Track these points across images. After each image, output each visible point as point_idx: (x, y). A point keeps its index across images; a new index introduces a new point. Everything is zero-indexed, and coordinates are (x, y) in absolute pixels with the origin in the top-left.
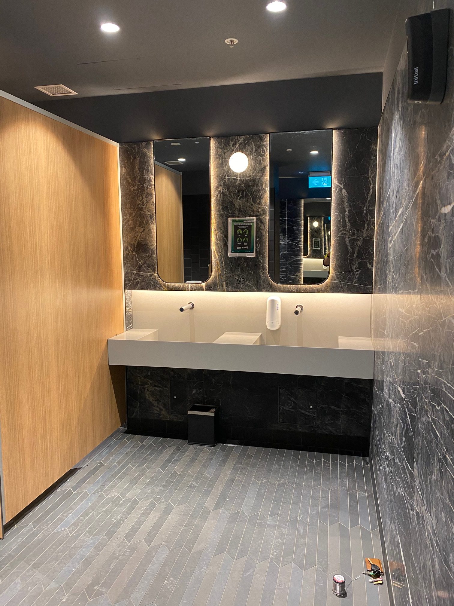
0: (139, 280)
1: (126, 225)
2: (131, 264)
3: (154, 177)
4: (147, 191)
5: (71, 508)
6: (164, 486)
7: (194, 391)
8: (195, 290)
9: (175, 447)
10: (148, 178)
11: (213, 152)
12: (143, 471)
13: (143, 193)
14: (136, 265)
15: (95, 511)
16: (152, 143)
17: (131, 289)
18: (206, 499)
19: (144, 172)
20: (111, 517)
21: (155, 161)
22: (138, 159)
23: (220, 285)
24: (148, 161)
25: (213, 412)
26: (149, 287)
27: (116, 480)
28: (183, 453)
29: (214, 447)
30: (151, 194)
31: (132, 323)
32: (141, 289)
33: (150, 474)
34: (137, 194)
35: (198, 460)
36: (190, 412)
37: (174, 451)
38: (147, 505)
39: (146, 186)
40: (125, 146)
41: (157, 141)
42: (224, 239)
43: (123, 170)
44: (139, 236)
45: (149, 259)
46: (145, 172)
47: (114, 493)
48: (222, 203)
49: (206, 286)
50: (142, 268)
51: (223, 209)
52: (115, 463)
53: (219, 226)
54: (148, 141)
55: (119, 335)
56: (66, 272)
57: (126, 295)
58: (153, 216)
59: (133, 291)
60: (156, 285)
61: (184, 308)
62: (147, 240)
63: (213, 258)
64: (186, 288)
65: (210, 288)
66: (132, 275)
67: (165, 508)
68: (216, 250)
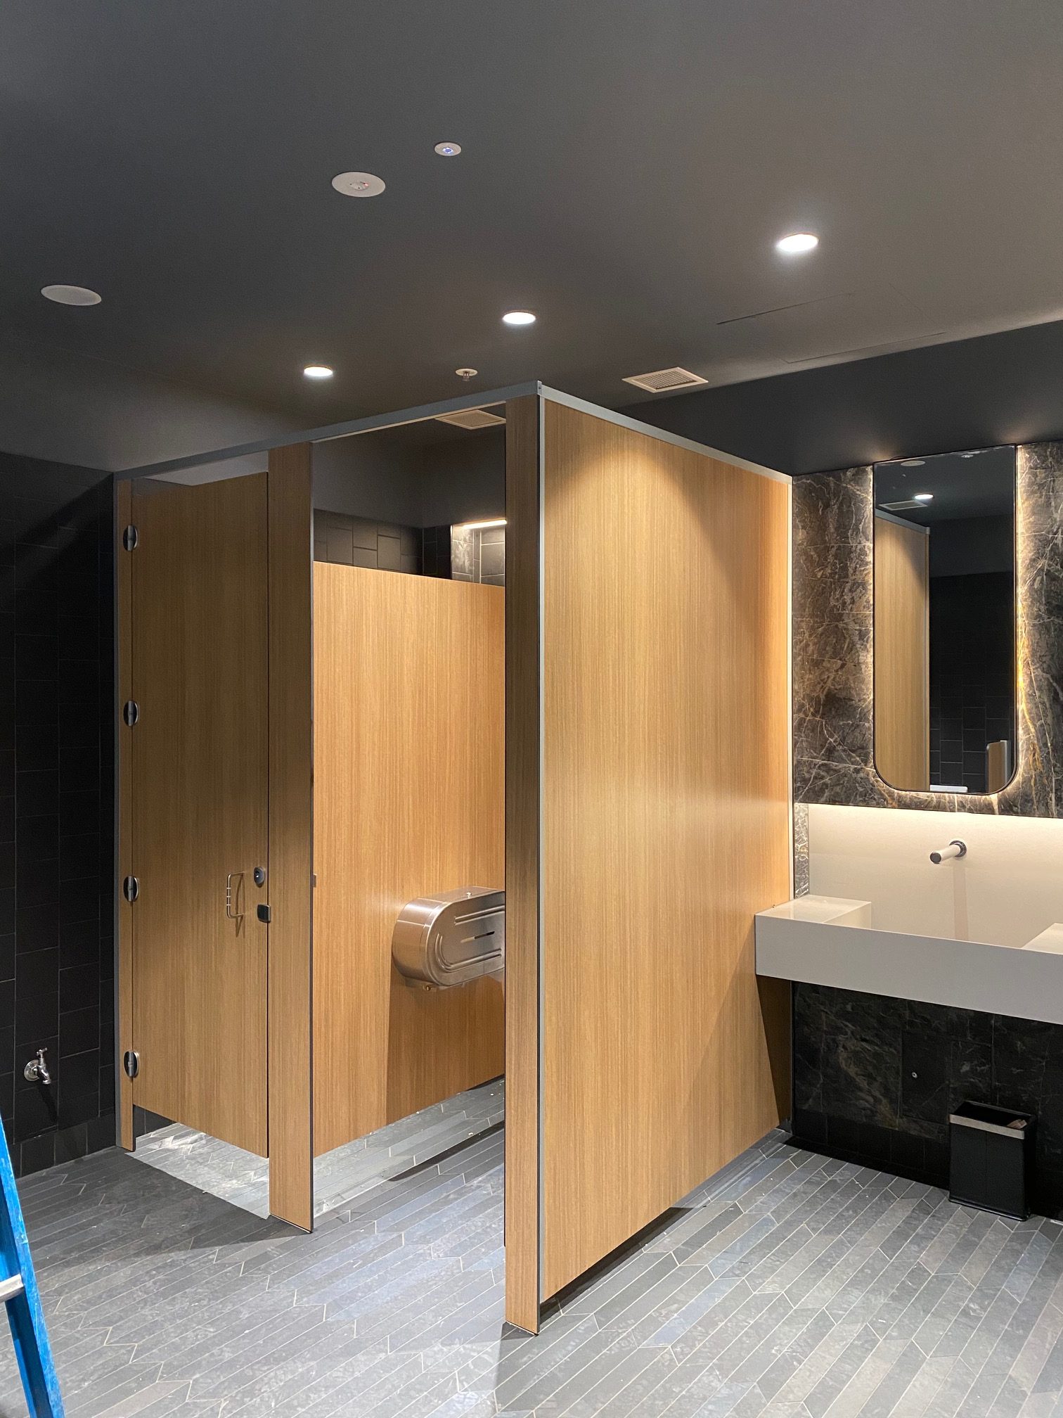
0: (827, 780)
1: (800, 655)
2: (809, 742)
3: (872, 545)
4: (854, 577)
5: (674, 1300)
6: (894, 1298)
7: (966, 1068)
8: (970, 811)
9: (916, 1202)
10: (859, 547)
11: (1022, 480)
12: (839, 1248)
13: (844, 582)
14: (822, 746)
15: (730, 1321)
16: (869, 469)
17: (808, 799)
18: (1013, 1357)
19: (849, 534)
20: (769, 1346)
21: (876, 510)
22: (836, 506)
23: (1038, 802)
24: (859, 510)
25: (1021, 1129)
26: (853, 798)
27: (773, 1254)
28: (940, 1223)
29: (1023, 1223)
30: (863, 585)
31: (806, 880)
32: (833, 801)
33: (857, 1258)
34: (829, 584)
35: (980, 1248)
36: (954, 1119)
37: (913, 1212)
38: (855, 1335)
39: (853, 565)
40: (804, 481)
41: (882, 464)
42: (1050, 685)
43: (800, 534)
44: (830, 679)
45: (853, 731)
46: (852, 535)
47: (771, 1287)
48: (1048, 597)
49: (1000, 802)
50: (836, 754)
51: (1050, 612)
52: (769, 1214)
53: (1038, 654)
54: (860, 466)
55: (778, 907)
56: (677, 758)
57: (796, 815)
58: (867, 632)
59: (812, 806)
60: (870, 794)
61: (941, 853)
62: (850, 688)
63: (1021, 732)
64: (947, 805)
65: (1010, 806)
66: (811, 768)
67: (904, 1355)
68: (1030, 713)
